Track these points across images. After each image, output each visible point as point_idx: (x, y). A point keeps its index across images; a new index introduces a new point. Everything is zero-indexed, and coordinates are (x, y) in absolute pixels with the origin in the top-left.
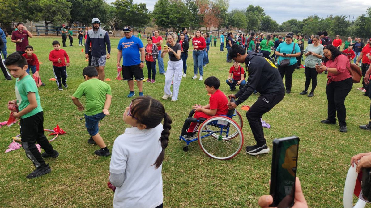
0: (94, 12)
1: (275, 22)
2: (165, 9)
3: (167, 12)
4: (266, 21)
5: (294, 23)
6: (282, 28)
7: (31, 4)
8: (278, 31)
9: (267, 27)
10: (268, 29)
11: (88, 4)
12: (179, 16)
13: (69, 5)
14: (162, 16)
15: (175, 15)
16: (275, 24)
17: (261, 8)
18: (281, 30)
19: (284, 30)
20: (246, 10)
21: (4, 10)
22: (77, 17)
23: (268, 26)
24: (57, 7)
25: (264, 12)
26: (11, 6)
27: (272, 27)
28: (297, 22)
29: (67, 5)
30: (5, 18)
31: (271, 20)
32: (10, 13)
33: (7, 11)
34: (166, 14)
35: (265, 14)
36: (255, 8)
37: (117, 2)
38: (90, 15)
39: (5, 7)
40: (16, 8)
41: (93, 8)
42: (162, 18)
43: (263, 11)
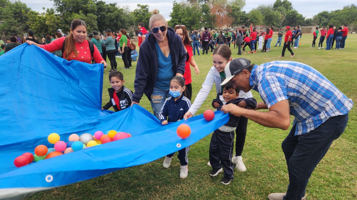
0: (115, 21)
1: (301, 16)
2: (177, 13)
3: (179, 16)
4: (292, 15)
5: (325, 15)
6: (308, 22)
7: (68, 19)
8: (304, 25)
9: (292, 21)
10: (294, 24)
11: (110, 16)
12: (190, 18)
13: (95, 18)
14: (174, 20)
15: (186, 18)
16: (301, 18)
17: (288, 2)
18: (307, 24)
19: (311, 24)
20: (273, 5)
21: (51, 25)
22: (104, 27)
23: (294, 21)
24: (87, 20)
25: (292, 6)
26: (55, 22)
27: (297, 21)
28: (328, 14)
29: (94, 18)
30: (52, 32)
31: (297, 14)
32: (55, 28)
33: (53, 26)
34: (178, 18)
35: (293, 8)
36: (282, 2)
37: (135, 11)
38: (113, 24)
39: (51, 23)
40: (59, 23)
41: (115, 18)
42: (175, 22)
43: (290, 5)
